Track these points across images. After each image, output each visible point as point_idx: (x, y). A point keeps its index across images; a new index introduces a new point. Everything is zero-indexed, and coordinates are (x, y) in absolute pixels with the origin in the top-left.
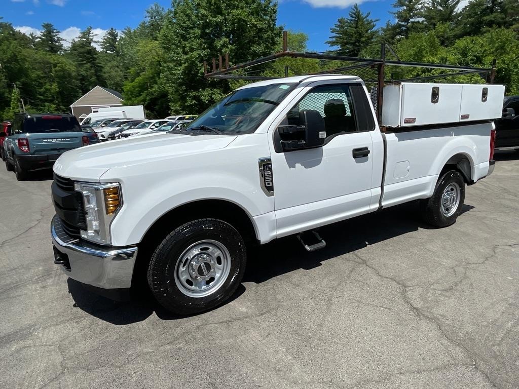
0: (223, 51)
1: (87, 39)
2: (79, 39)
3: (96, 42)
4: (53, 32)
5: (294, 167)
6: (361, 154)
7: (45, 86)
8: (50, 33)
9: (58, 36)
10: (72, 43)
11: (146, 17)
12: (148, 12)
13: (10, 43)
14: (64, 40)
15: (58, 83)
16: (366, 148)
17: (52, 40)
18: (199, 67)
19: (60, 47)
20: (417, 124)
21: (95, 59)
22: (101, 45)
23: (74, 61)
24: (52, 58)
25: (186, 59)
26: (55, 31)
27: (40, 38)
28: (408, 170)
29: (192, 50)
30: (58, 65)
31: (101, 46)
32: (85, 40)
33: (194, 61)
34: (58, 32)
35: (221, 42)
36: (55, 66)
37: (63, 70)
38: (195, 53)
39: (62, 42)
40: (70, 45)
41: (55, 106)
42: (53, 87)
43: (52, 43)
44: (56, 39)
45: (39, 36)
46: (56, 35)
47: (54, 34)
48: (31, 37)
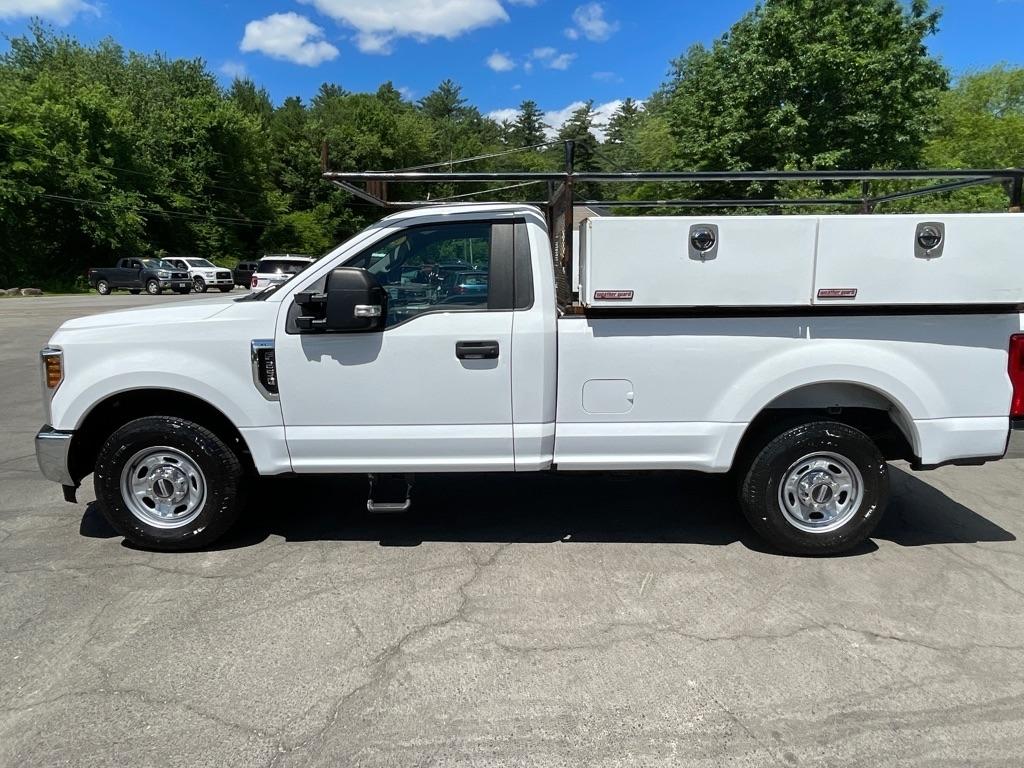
0: (780, 131)
1: (583, 122)
2: (569, 123)
3: (595, 126)
4: (535, 115)
5: (319, 360)
6: (477, 353)
8: (529, 117)
9: (541, 121)
10: (561, 130)
11: (668, 75)
12: (674, 64)
13: (469, 138)
14: (548, 127)
16: (495, 344)
17: (532, 128)
18: (731, 165)
19: (542, 138)
20: (635, 303)
21: (590, 156)
22: (605, 130)
23: (558, 161)
24: (525, 159)
25: (703, 152)
26: (537, 113)
27: (514, 126)
28: (632, 401)
29: (723, 131)
31: (605, 133)
32: (578, 123)
33: (720, 155)
34: (542, 114)
35: (779, 115)
38: (725, 140)
39: (545, 131)
40: (556, 134)
43: (530, 134)
44: (537, 126)
45: (514, 123)
46: (537, 120)
47: (535, 118)
48: (503, 126)
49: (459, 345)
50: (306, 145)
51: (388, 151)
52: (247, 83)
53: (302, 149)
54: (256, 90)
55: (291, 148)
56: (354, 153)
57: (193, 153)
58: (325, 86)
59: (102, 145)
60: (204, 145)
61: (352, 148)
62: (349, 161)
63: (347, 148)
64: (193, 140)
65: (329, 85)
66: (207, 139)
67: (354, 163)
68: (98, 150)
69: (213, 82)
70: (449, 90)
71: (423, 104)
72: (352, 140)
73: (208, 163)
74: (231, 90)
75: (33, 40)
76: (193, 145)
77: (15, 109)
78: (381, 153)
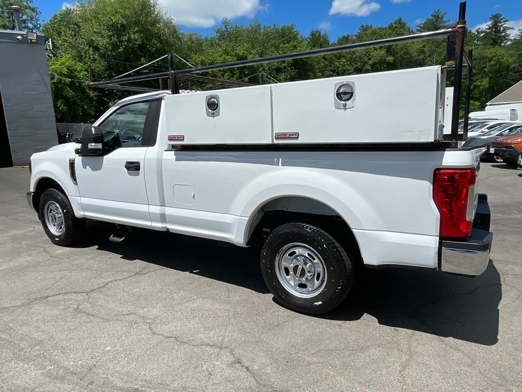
4: (500, 22)
5: (86, 168)
6: (133, 167)
7: (474, 83)
8: (496, 25)
9: (505, 26)
14: (511, 28)
15: (490, 78)
16: (138, 163)
17: (498, 31)
19: (506, 38)
26: (502, 21)
27: (484, 32)
28: (193, 197)
30: (494, 58)
34: (506, 21)
36: (490, 60)
37: (499, 63)
39: (508, 32)
41: (479, 104)
42: (483, 83)
43: (496, 35)
44: (502, 29)
45: (484, 29)
46: (502, 25)
47: (500, 24)
48: (476, 33)
49: (128, 163)
50: (344, 60)
51: (390, 59)
52: (317, 32)
53: (342, 63)
54: (322, 35)
55: (336, 63)
56: (371, 62)
57: (285, 71)
58: (362, 26)
59: (244, 72)
60: (290, 67)
61: (370, 59)
62: (367, 67)
63: (366, 59)
64: (286, 65)
65: (365, 25)
66: (292, 64)
67: (370, 67)
68: (243, 75)
69: (297, 34)
70: (438, 16)
71: (421, 27)
72: (369, 55)
73: (291, 76)
74: (309, 36)
75: (224, 28)
76: (285, 67)
77: (211, 60)
78: (385, 60)
